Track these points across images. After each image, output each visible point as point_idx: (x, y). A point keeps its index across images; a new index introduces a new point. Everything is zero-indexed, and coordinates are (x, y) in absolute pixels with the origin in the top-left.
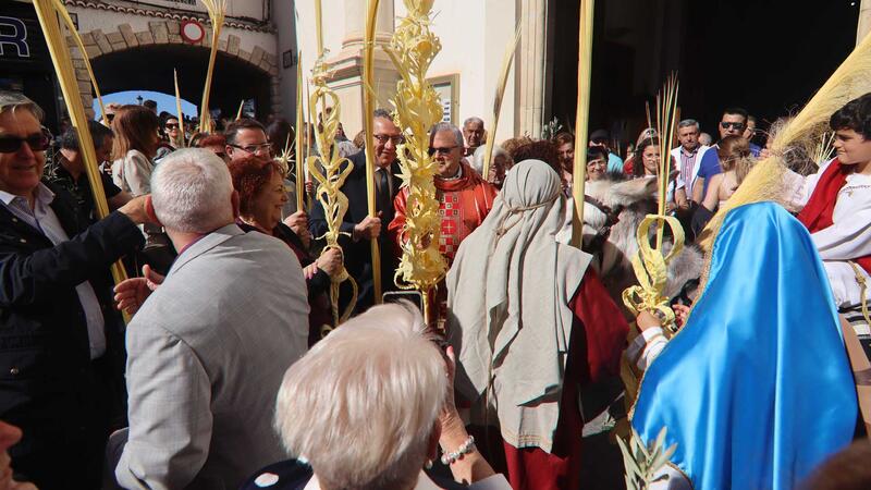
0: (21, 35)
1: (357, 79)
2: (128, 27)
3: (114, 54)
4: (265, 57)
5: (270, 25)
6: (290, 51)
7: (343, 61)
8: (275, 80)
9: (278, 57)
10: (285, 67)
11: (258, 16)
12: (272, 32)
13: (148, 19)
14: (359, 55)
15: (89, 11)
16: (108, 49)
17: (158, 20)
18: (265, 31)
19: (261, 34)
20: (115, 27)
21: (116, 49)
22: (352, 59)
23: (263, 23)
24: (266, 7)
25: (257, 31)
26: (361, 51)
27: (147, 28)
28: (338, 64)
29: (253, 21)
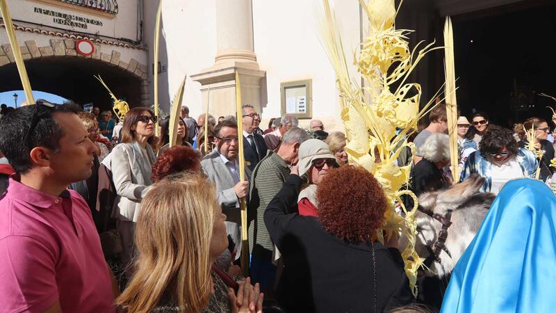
1: (232, 82)
2: (33, 42)
4: (138, 67)
5: (142, 45)
6: (160, 63)
7: (222, 70)
8: (145, 83)
9: (148, 66)
11: (134, 38)
12: (144, 50)
13: (50, 37)
14: (235, 66)
17: (58, 38)
18: (139, 48)
19: (136, 50)
20: (23, 42)
23: (137, 43)
24: (139, 32)
25: (133, 48)
26: (236, 63)
27: (48, 44)
28: (216, 71)
29: (130, 41)
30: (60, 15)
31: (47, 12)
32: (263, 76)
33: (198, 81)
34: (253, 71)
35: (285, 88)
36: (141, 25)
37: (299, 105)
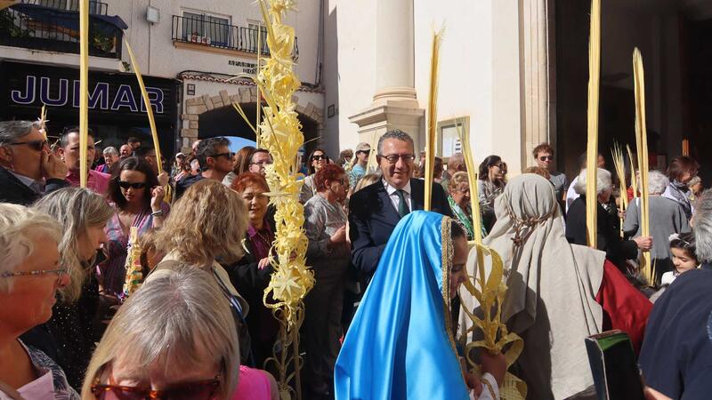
0: (160, 99)
1: (385, 123)
2: (225, 92)
3: (215, 111)
4: (315, 110)
5: (320, 87)
6: (333, 105)
7: (374, 110)
8: (321, 127)
9: (324, 110)
10: (329, 117)
11: (313, 82)
12: (321, 93)
13: (239, 86)
14: (386, 104)
15: (203, 82)
16: (211, 107)
17: (245, 86)
18: (316, 92)
19: (314, 94)
20: (218, 92)
21: (216, 107)
22: (380, 108)
23: (316, 86)
24: (318, 74)
25: (311, 91)
26: (388, 101)
27: (237, 93)
28: (369, 112)
29: (308, 85)
30: (249, 65)
31: (238, 64)
32: (422, 115)
33: (356, 122)
34: (407, 109)
35: (442, 128)
36: (320, 67)
37: (455, 147)
